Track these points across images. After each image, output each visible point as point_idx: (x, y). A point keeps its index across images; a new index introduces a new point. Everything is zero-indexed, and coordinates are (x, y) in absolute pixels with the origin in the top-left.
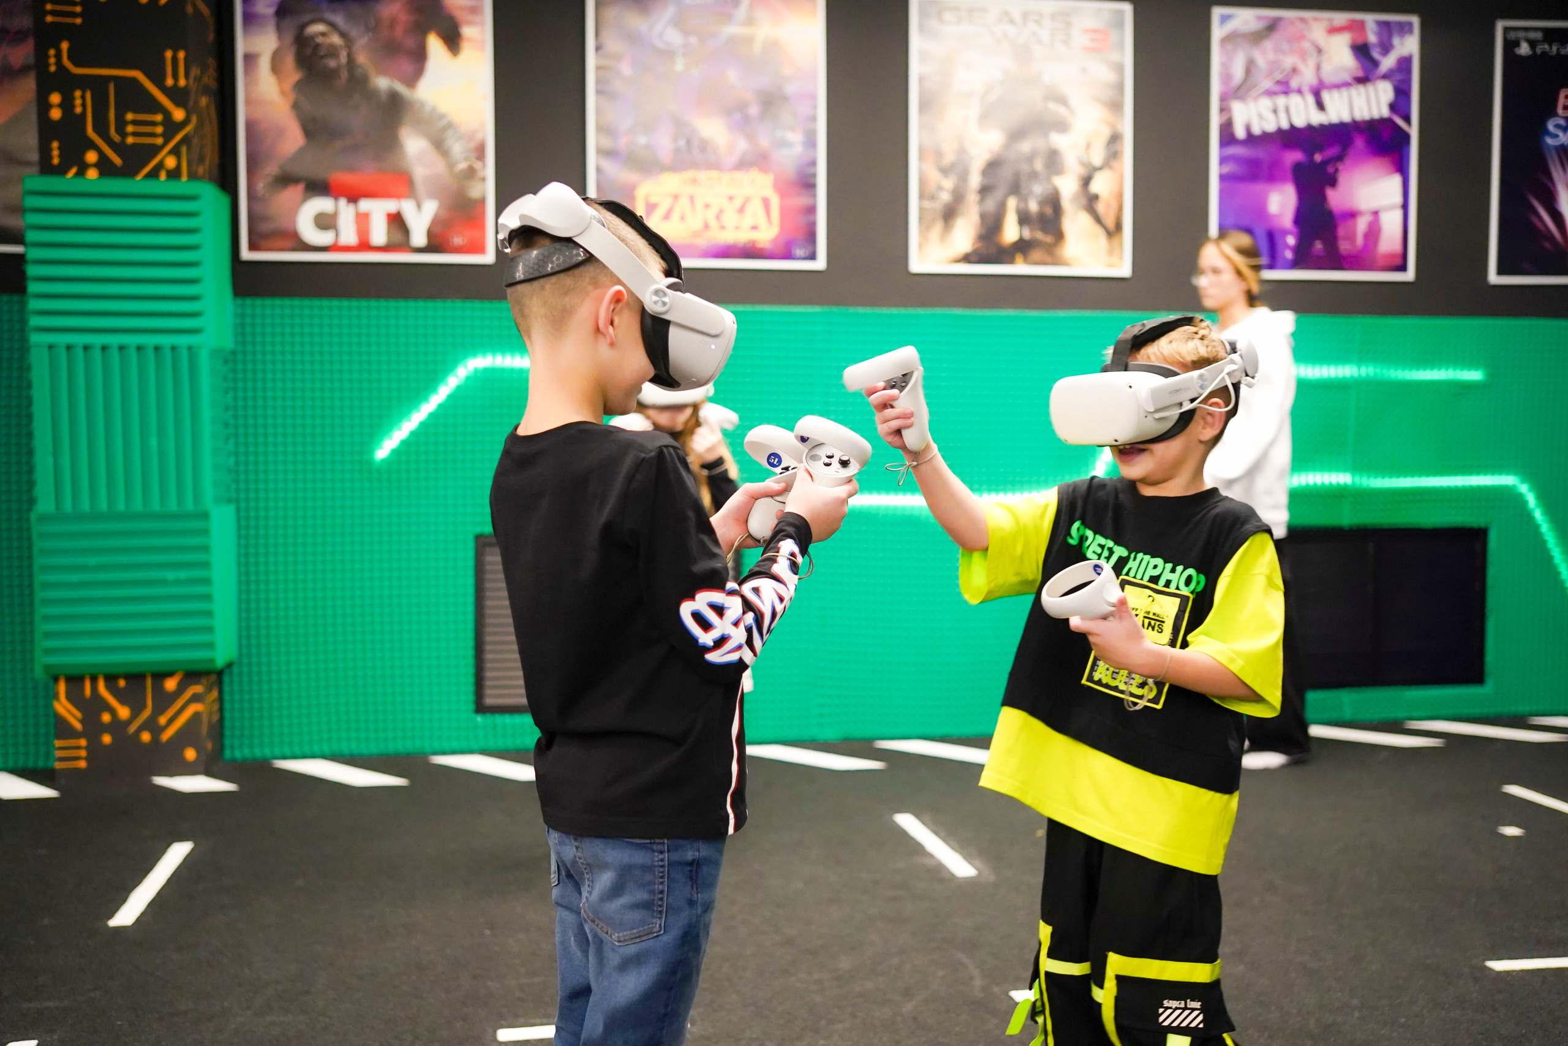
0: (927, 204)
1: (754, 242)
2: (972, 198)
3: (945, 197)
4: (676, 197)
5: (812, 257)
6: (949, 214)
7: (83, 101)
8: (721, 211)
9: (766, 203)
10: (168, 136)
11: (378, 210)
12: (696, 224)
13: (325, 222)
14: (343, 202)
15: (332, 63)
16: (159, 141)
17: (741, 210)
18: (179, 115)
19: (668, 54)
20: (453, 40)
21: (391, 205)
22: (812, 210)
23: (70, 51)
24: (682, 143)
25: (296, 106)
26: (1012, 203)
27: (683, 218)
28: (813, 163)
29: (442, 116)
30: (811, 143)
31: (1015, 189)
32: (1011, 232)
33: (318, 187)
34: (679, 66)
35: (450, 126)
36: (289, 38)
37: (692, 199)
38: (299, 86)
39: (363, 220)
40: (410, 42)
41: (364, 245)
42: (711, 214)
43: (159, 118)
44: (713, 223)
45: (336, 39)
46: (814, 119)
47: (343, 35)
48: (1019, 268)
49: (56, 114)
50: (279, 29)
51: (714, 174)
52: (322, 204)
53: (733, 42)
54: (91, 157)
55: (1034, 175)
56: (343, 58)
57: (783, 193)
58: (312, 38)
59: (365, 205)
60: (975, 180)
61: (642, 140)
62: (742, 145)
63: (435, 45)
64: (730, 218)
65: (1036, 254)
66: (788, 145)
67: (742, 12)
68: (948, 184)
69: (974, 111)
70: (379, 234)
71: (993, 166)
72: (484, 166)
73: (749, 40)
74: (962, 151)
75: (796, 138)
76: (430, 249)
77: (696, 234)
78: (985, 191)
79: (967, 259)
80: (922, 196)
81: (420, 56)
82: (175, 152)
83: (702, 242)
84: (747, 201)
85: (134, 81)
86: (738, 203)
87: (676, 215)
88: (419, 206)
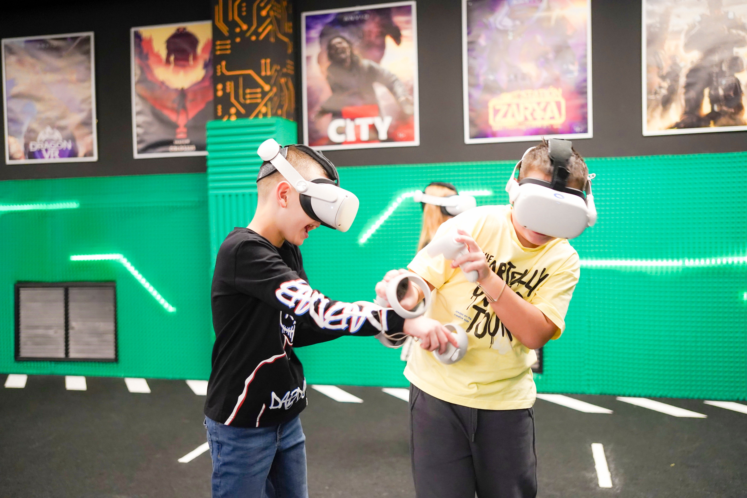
0: (652, 97)
1: (552, 126)
2: (681, 91)
3: (664, 92)
4: (509, 105)
5: (585, 131)
6: (666, 102)
7: (230, 86)
8: (534, 110)
9: (558, 105)
10: (263, 98)
11: (364, 123)
12: (521, 118)
13: (341, 131)
14: (348, 121)
15: (343, 56)
16: (259, 101)
17: (545, 110)
18: (267, 88)
19: (505, 32)
20: (398, 38)
21: (369, 121)
22: (585, 106)
23: (226, 66)
24: (512, 77)
25: (328, 78)
26: (707, 91)
27: (513, 116)
28: (585, 80)
29: (393, 75)
30: (584, 69)
31: (709, 83)
32: (706, 108)
33: (337, 115)
34: (510, 37)
35: (397, 80)
36: (325, 46)
37: (518, 105)
38: (329, 68)
39: (357, 128)
40: (378, 42)
41: (358, 141)
42: (528, 114)
43: (259, 90)
44: (530, 117)
45: (345, 45)
46: (585, 56)
47: (348, 42)
48: (713, 129)
49: (220, 93)
50: (321, 43)
51: (529, 91)
52: (339, 123)
53: (540, 21)
54: (233, 111)
55: (721, 74)
56: (348, 53)
57: (567, 99)
58: (334, 45)
59: (358, 121)
60: (683, 81)
61: (491, 77)
62: (545, 75)
63: (389, 41)
64: (539, 114)
65: (723, 120)
66: (571, 72)
67: (544, 5)
68: (665, 84)
69: (682, 40)
70: (365, 135)
71: (694, 71)
72: (413, 97)
73: (549, 19)
74: (675, 64)
75: (575, 68)
76: (389, 140)
77: (520, 124)
78: (688, 86)
79: (678, 126)
80: (649, 92)
81: (382, 47)
82: (266, 105)
83: (524, 128)
84: (548, 104)
85: (249, 75)
86: (543, 106)
87: (509, 115)
88: (383, 120)
